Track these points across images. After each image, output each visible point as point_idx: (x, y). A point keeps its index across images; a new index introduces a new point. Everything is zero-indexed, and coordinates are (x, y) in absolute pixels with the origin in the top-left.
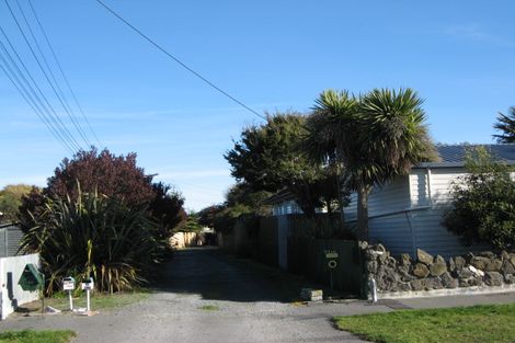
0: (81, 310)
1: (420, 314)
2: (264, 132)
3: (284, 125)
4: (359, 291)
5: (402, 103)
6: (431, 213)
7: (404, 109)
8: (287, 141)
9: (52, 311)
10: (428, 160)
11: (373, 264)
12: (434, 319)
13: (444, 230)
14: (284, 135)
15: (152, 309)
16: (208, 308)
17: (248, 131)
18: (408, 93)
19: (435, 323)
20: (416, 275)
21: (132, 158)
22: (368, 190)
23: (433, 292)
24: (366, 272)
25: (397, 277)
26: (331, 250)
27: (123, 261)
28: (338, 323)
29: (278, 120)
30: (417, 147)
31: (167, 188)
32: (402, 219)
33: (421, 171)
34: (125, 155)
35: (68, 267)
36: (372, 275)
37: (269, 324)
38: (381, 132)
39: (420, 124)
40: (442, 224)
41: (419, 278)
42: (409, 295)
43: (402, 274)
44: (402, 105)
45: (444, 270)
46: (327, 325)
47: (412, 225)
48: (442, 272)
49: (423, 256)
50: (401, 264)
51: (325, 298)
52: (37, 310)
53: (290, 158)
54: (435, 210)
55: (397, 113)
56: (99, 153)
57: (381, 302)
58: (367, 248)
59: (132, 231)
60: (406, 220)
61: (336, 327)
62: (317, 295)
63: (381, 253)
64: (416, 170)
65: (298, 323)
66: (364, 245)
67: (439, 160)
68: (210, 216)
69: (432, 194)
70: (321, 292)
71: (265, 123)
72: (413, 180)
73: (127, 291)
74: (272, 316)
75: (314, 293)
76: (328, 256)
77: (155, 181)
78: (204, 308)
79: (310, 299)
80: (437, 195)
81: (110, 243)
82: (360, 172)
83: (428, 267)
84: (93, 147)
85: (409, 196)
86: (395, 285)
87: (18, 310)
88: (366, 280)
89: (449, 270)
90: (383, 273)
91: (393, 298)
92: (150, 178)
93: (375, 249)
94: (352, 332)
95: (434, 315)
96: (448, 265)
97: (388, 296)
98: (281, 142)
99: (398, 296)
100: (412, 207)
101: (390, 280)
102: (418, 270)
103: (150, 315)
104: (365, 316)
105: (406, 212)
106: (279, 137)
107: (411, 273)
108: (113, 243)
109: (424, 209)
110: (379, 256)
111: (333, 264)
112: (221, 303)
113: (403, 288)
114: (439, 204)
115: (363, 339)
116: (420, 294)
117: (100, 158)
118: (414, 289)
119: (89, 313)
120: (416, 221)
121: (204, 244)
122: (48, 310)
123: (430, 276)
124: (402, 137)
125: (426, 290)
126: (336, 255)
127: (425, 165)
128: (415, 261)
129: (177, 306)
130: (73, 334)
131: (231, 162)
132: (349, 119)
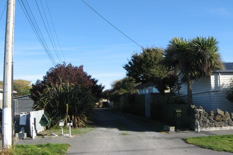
0: (67, 135)
1: (223, 137)
2: (142, 56)
3: (152, 53)
4: (191, 127)
5: (209, 43)
6: (220, 92)
7: (210, 46)
8: (153, 60)
9: (54, 135)
10: (219, 69)
11: (197, 115)
12: (230, 139)
13: (227, 100)
14: (151, 57)
15: (99, 135)
16: (124, 134)
17: (134, 56)
18: (212, 39)
19: (231, 141)
20: (216, 120)
21: (81, 67)
22: (192, 82)
23: (224, 128)
24: (194, 119)
25: (208, 121)
26: (179, 109)
27: (81, 113)
28: (187, 141)
29: (148, 51)
30: (215, 63)
31: (97, 81)
32: (207, 95)
33: (216, 74)
34: (78, 66)
35: (57, 116)
36: (197, 120)
37: (156, 141)
38: (200, 56)
39: (216, 53)
40: (227, 98)
41: (218, 121)
42: (213, 129)
43: (210, 120)
44: (210, 44)
45: (229, 118)
46: (182, 142)
47: (212, 98)
48: (228, 119)
49: (220, 112)
50: (210, 115)
51: (176, 130)
52: (46, 135)
53: (154, 68)
54: (222, 91)
55: (207, 48)
56: (67, 65)
57: (202, 132)
58: (195, 108)
59: (85, 100)
60: (209, 95)
61: (187, 143)
62: (172, 129)
63: (201, 110)
64: (214, 73)
65: (168, 141)
66: (193, 107)
67: (224, 69)
68: (108, 94)
69: (221, 84)
70: (174, 127)
71: (142, 52)
72: (213, 78)
73: (83, 127)
74: (154, 138)
75: (171, 128)
76: (177, 111)
77: (92, 78)
78: (122, 134)
79: (169, 131)
80: (223, 85)
81: (76, 105)
82: (190, 74)
83: (222, 117)
84: (64, 62)
85: (211, 85)
86: (207, 124)
87: (38, 135)
88: (194, 122)
89: (231, 118)
90: (202, 119)
91: (206, 130)
92: (90, 76)
93: (198, 108)
94: (195, 144)
95: (229, 137)
96: (231, 116)
97: (204, 129)
98: (150, 61)
99: (208, 129)
100: (212, 90)
101: (205, 122)
102: (218, 118)
103: (99, 137)
104: (197, 138)
105: (209, 92)
106: (149, 58)
107: (214, 119)
108: (77, 105)
109: (217, 91)
110: (200, 112)
111: (179, 115)
112: (129, 132)
113: (211, 126)
114: (224, 89)
115: (202, 148)
116: (218, 129)
117: (67, 68)
118: (215, 126)
119: (72, 137)
120: (213, 97)
121: (103, 107)
122: (52, 135)
123: (223, 121)
124: (210, 58)
125: (221, 127)
126: (181, 111)
127: (218, 71)
128: (216, 114)
129: (109, 133)
130: (69, 145)
131: (126, 69)
132: (184, 50)
